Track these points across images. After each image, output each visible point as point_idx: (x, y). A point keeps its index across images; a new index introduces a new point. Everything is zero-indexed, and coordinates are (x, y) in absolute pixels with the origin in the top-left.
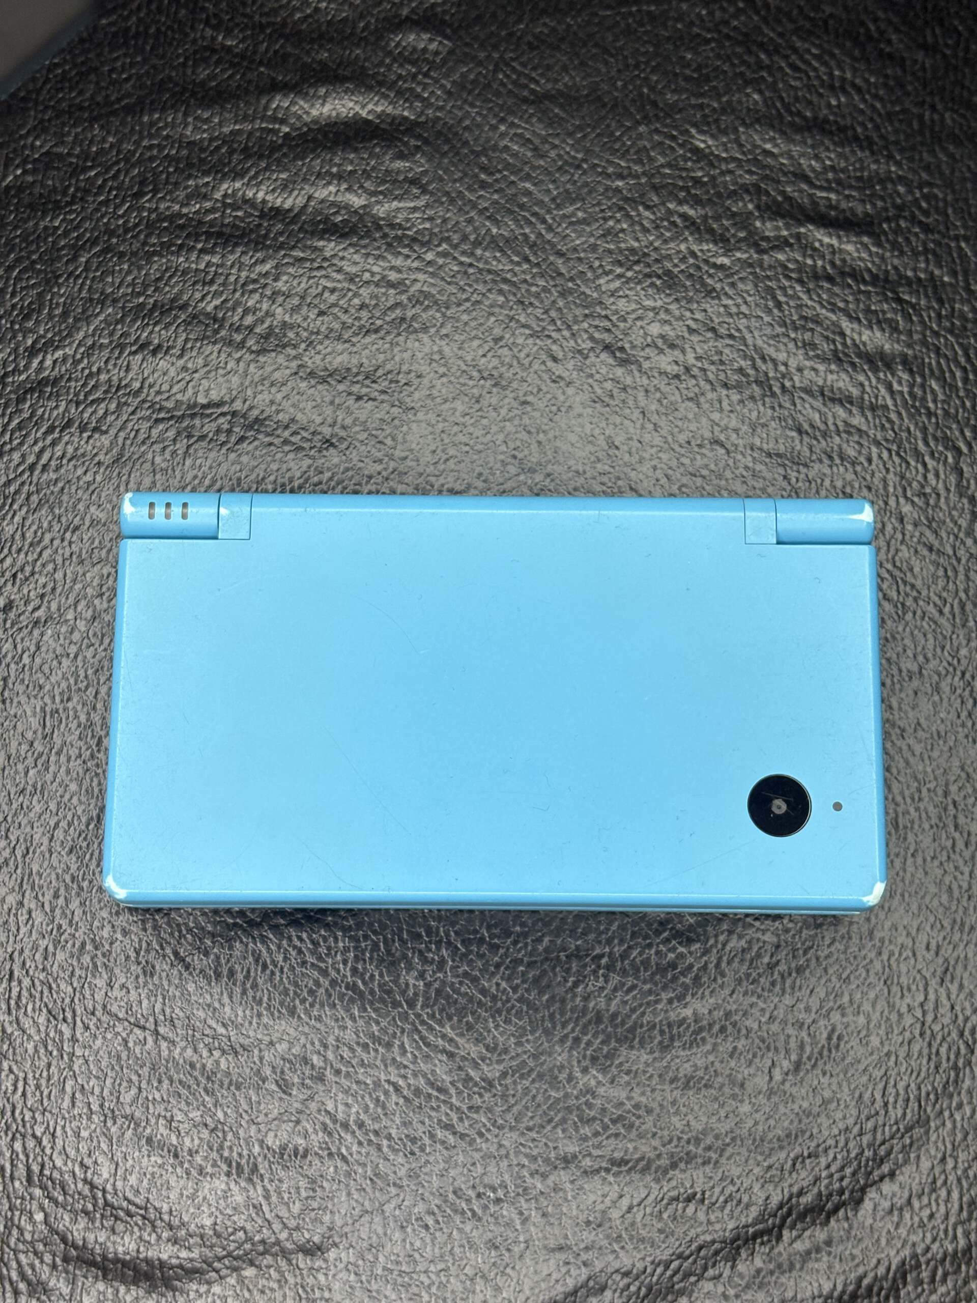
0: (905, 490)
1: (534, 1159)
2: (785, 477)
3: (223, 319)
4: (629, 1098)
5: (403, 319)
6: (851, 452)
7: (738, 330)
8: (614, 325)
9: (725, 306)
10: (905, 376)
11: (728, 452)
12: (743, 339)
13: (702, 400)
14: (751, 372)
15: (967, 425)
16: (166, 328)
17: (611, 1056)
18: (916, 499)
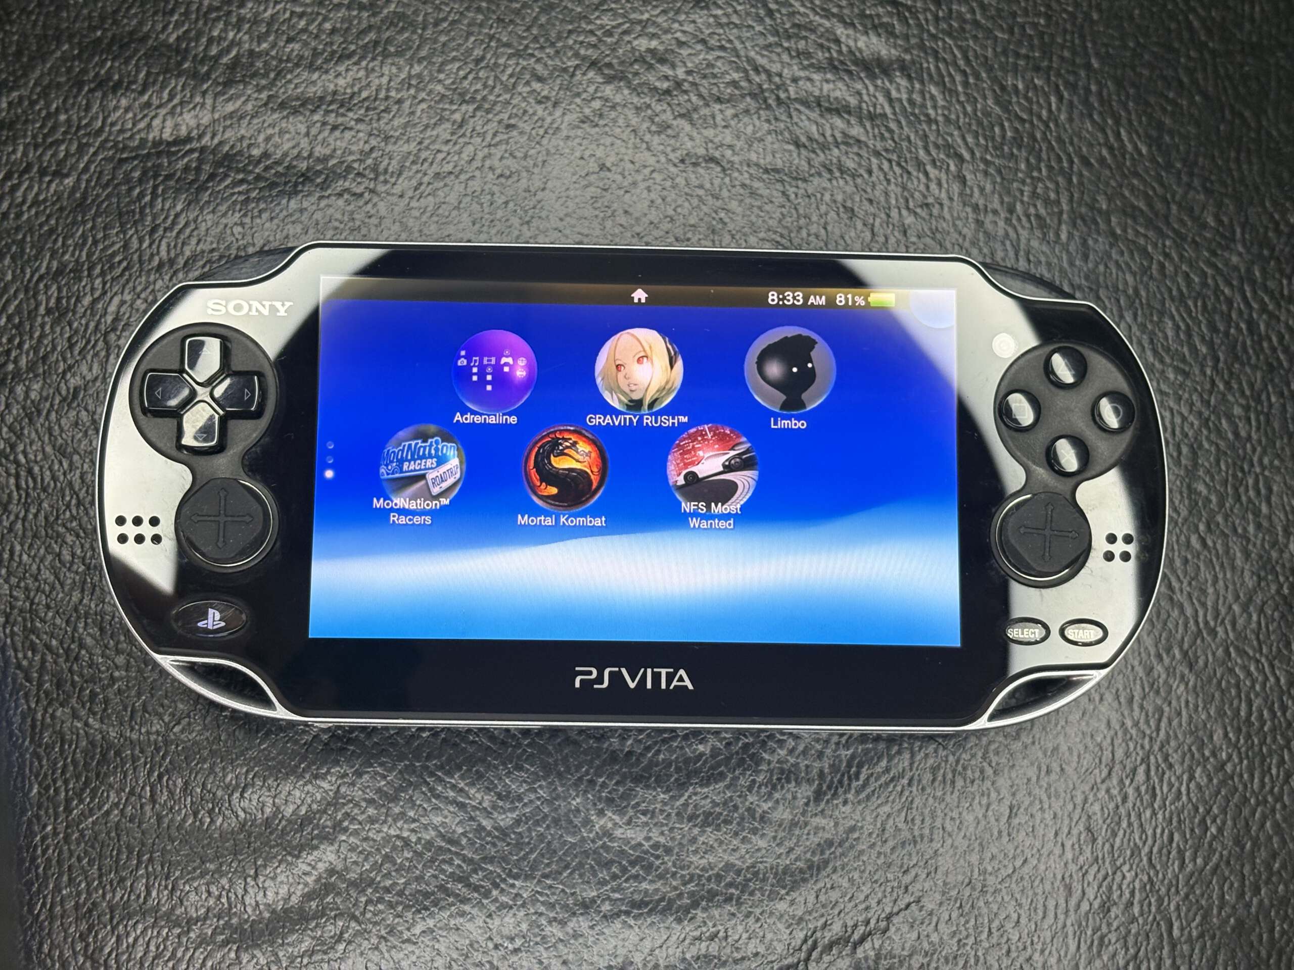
0: (907, 201)
1: (552, 906)
2: (783, 193)
3: (187, 50)
4: (648, 839)
5: (376, 43)
6: (850, 164)
7: (730, 41)
8: (600, 40)
9: (715, 16)
10: (904, 82)
11: (724, 170)
12: (735, 49)
13: (695, 116)
14: (743, 84)
15: (969, 131)
16: (127, 62)
17: (625, 797)
18: (919, 210)
